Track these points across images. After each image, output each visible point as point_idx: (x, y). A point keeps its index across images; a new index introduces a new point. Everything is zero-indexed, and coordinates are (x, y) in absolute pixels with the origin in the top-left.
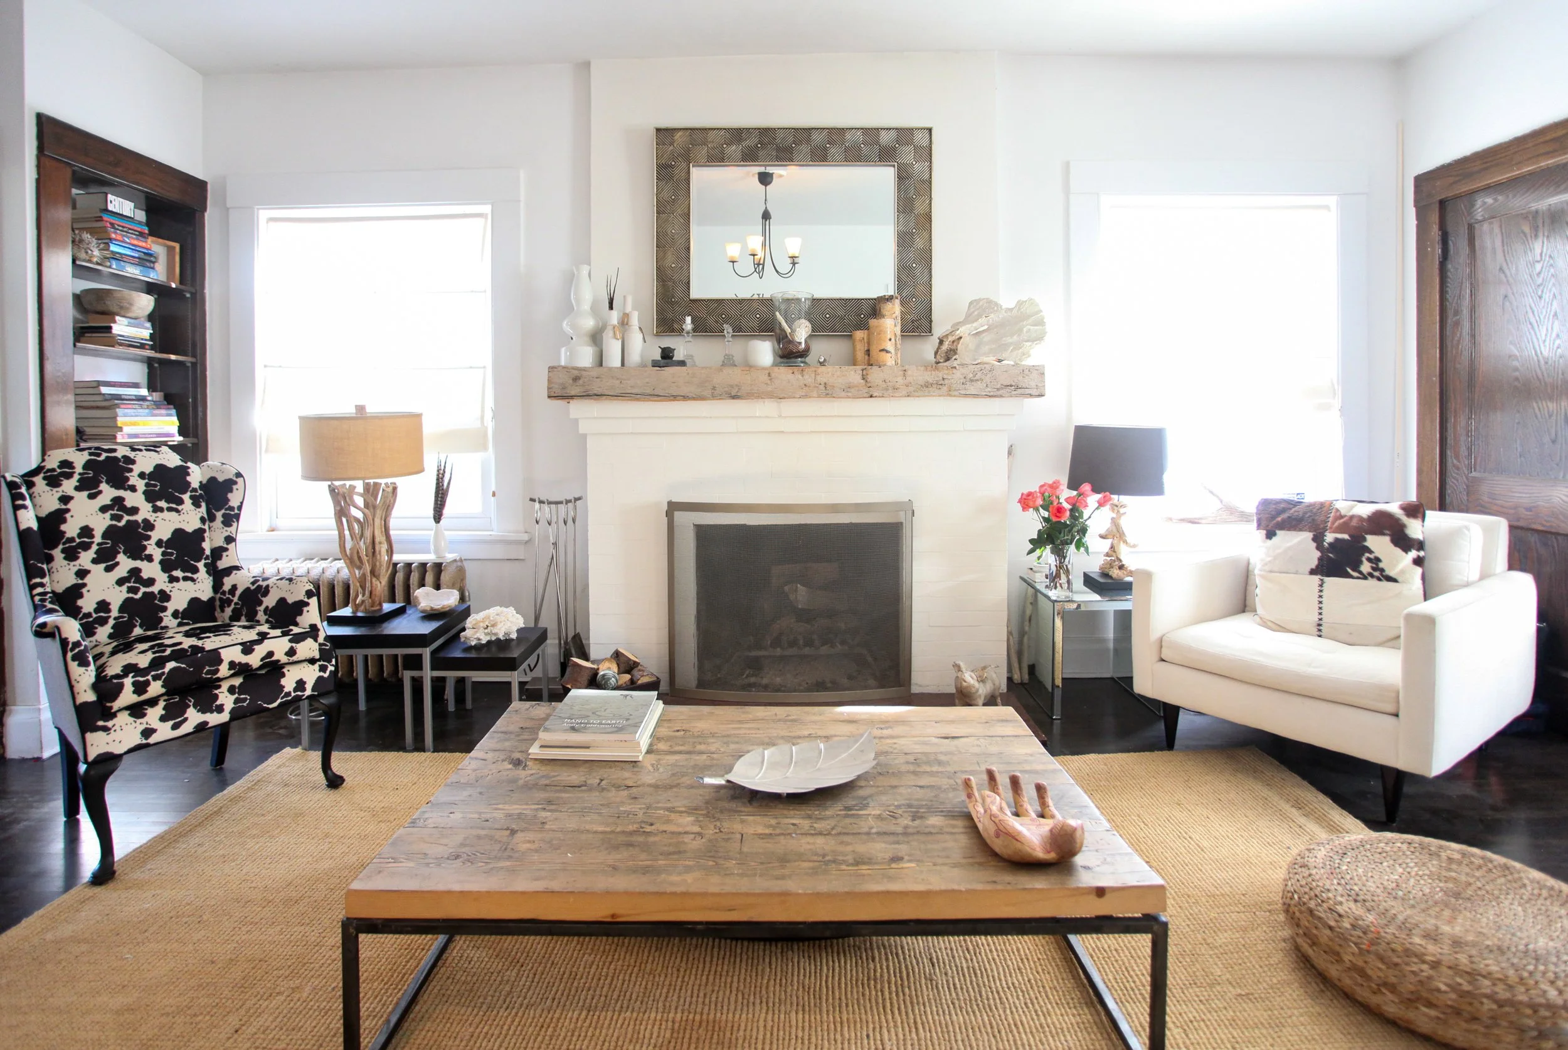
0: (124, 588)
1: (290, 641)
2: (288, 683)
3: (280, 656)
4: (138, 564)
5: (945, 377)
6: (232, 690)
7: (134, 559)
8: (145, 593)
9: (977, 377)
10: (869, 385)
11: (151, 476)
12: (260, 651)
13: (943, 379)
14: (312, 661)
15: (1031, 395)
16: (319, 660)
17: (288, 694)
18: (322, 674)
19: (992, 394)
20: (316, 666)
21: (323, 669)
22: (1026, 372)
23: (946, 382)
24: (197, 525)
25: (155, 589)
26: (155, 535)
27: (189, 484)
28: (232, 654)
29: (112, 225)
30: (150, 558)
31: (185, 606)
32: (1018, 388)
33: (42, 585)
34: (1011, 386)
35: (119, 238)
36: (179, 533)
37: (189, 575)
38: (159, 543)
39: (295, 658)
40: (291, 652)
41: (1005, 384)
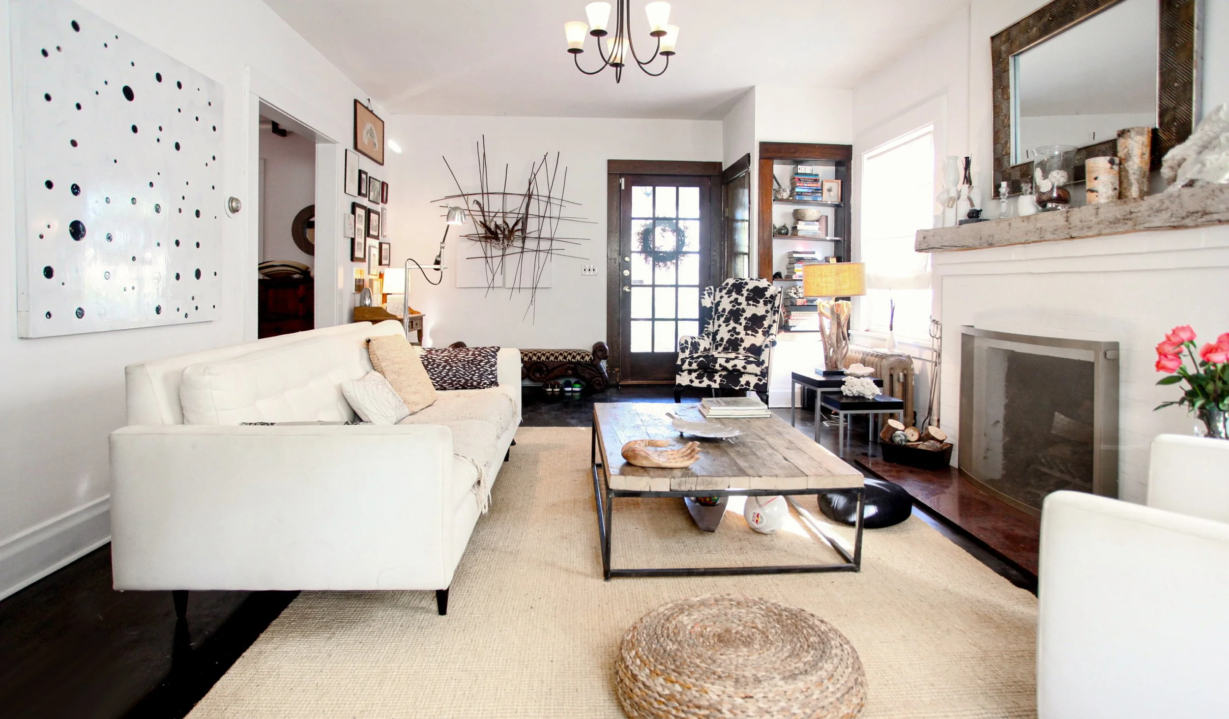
0: (730, 334)
1: (745, 363)
2: (743, 380)
3: (739, 367)
4: (736, 325)
5: (1132, 210)
6: (720, 376)
7: (735, 323)
8: (736, 338)
9: (1164, 206)
10: (1070, 226)
11: (751, 291)
12: (732, 363)
13: (1131, 213)
14: (756, 375)
15: (1220, 221)
16: (760, 376)
17: (742, 385)
18: (758, 382)
19: (1175, 224)
20: (757, 378)
21: (760, 380)
22: (1217, 192)
23: (1133, 215)
24: (764, 313)
25: (739, 337)
26: (745, 315)
27: (765, 295)
28: (721, 361)
29: (799, 180)
30: (740, 324)
31: (749, 346)
32: (1205, 213)
33: (707, 328)
34: (1197, 212)
35: (801, 185)
36: (754, 316)
37: (754, 334)
38: (746, 318)
39: (746, 371)
40: (744, 368)
41: (1191, 210)
